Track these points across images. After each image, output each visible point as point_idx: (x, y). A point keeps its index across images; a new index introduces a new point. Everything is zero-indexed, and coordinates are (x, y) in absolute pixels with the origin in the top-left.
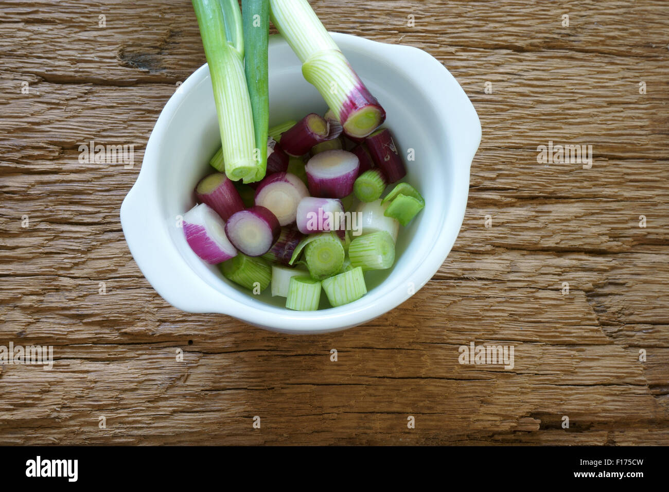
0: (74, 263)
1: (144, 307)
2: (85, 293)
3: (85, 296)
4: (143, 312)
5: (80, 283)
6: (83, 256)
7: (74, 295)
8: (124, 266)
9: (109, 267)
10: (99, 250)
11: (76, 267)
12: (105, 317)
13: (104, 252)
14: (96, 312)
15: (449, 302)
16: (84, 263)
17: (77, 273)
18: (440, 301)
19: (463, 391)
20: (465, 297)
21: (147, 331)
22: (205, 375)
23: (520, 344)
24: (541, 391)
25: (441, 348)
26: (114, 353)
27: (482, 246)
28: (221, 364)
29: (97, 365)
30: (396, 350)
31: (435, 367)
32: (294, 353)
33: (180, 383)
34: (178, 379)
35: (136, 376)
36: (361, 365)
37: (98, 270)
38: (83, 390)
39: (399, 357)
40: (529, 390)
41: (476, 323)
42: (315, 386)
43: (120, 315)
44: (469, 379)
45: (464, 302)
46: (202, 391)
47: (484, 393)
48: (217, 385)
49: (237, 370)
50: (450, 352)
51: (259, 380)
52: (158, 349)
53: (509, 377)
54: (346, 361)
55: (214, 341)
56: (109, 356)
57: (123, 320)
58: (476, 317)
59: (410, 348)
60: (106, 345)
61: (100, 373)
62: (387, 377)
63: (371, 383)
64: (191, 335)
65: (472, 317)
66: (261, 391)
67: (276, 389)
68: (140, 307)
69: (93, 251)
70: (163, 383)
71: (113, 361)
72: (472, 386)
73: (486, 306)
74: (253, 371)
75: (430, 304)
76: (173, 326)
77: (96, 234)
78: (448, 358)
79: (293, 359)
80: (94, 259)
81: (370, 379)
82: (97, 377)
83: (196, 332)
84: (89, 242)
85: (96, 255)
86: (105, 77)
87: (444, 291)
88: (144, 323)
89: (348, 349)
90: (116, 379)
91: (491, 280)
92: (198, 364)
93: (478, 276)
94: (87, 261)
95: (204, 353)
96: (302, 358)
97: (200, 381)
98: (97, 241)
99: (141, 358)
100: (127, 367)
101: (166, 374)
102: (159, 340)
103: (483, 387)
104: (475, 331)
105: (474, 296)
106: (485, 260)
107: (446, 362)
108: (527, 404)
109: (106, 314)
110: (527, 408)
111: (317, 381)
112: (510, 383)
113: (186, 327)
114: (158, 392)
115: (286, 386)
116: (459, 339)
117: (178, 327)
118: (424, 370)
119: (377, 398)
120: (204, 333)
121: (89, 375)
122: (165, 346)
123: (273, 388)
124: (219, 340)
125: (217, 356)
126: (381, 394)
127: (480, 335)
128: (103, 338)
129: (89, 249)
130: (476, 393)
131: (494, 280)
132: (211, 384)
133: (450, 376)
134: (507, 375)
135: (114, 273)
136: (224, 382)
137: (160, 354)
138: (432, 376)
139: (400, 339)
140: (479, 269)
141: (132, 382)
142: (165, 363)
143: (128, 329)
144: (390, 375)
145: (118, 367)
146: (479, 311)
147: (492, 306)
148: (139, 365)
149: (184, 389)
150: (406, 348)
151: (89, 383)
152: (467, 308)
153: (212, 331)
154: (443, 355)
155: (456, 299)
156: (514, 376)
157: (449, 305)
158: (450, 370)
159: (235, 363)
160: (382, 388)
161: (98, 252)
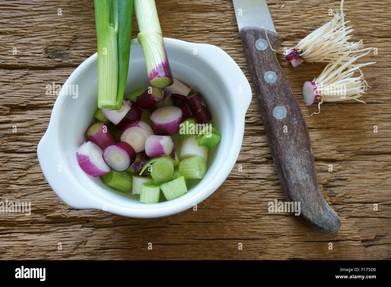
0: (19, 176)
1: (60, 201)
2: (26, 194)
3: (26, 195)
4: (59, 204)
5: (23, 188)
6: (24, 172)
7: (19, 195)
11: (20, 179)
12: (37, 208)
13: (37, 169)
15: (240, 193)
16: (25, 176)
17: (21, 182)
18: (235, 193)
19: (249, 247)
20: (250, 190)
21: (62, 216)
22: (96, 241)
23: (283, 217)
24: (296, 246)
25: (236, 221)
26: (43, 229)
27: (260, 159)
28: (105, 234)
29: (33, 236)
30: (209, 223)
31: (232, 232)
32: (149, 226)
33: (82, 246)
34: (81, 243)
35: (56, 242)
36: (188, 233)
37: (33, 180)
38: (25, 252)
39: (211, 227)
40: (289, 245)
41: (257, 205)
42: (161, 246)
43: (46, 206)
44: (253, 239)
45: (249, 193)
46: (95, 250)
47: (262, 248)
48: (104, 246)
49: (115, 237)
50: (241, 223)
51: (128, 243)
52: (69, 225)
53: (277, 237)
54: (179, 230)
55: (101, 220)
56: (40, 231)
57: (48, 209)
58: (257, 202)
59: (217, 221)
60: (38, 224)
61: (35, 241)
62: (204, 240)
63: (194, 243)
64: (88, 217)
65: (255, 202)
66: (129, 249)
67: (138, 248)
68: (58, 201)
69: (30, 169)
70: (72, 246)
71: (43, 233)
72: (255, 243)
73: (263, 195)
74: (125, 238)
75: (230, 195)
76: (77, 212)
77: (32, 158)
78: (240, 227)
79: (148, 230)
80: (31, 173)
81: (194, 241)
82: (33, 243)
83: (91, 216)
84: (28, 163)
85: (32, 171)
86: (36, 65)
87: (238, 187)
88: (60, 211)
89: (181, 223)
90: (44, 244)
91: (265, 179)
92: (92, 234)
93: (258, 177)
94: (26, 174)
95: (95, 227)
96: (153, 229)
97: (94, 244)
98: (32, 163)
99: (59, 231)
100: (51, 237)
101: (73, 240)
102: (69, 221)
103: (262, 244)
104: (256, 210)
105: (256, 189)
106: (262, 168)
107: (239, 229)
108: (288, 254)
109: (38, 206)
110: (288, 256)
111: (162, 243)
112: (277, 241)
113: (85, 212)
114: (69, 251)
115: (144, 246)
116: (247, 216)
117: (80, 212)
118: (226, 235)
119: (198, 251)
120: (95, 216)
121: (29, 242)
122: (73, 224)
123: (136, 247)
124: (104, 220)
125: (103, 229)
126: (201, 250)
127: (259, 212)
128: (36, 220)
129: (28, 167)
130: (257, 247)
131: (268, 179)
132: (100, 246)
133: (241, 238)
134: (275, 236)
135: (42, 181)
136: (107, 244)
137: (70, 229)
138: (230, 237)
139: (212, 216)
140: (258, 173)
141: (53, 246)
142: (72, 234)
143: (51, 215)
144: (206, 238)
145: (46, 237)
146: (258, 198)
147: (266, 195)
148: (58, 235)
149: (84, 249)
150: (215, 221)
151: (29, 247)
152: (251, 196)
153: (100, 215)
154: (237, 225)
155: (244, 191)
156: (280, 237)
157: (241, 195)
158: (241, 234)
159: (114, 233)
160: (201, 246)
161: (33, 169)
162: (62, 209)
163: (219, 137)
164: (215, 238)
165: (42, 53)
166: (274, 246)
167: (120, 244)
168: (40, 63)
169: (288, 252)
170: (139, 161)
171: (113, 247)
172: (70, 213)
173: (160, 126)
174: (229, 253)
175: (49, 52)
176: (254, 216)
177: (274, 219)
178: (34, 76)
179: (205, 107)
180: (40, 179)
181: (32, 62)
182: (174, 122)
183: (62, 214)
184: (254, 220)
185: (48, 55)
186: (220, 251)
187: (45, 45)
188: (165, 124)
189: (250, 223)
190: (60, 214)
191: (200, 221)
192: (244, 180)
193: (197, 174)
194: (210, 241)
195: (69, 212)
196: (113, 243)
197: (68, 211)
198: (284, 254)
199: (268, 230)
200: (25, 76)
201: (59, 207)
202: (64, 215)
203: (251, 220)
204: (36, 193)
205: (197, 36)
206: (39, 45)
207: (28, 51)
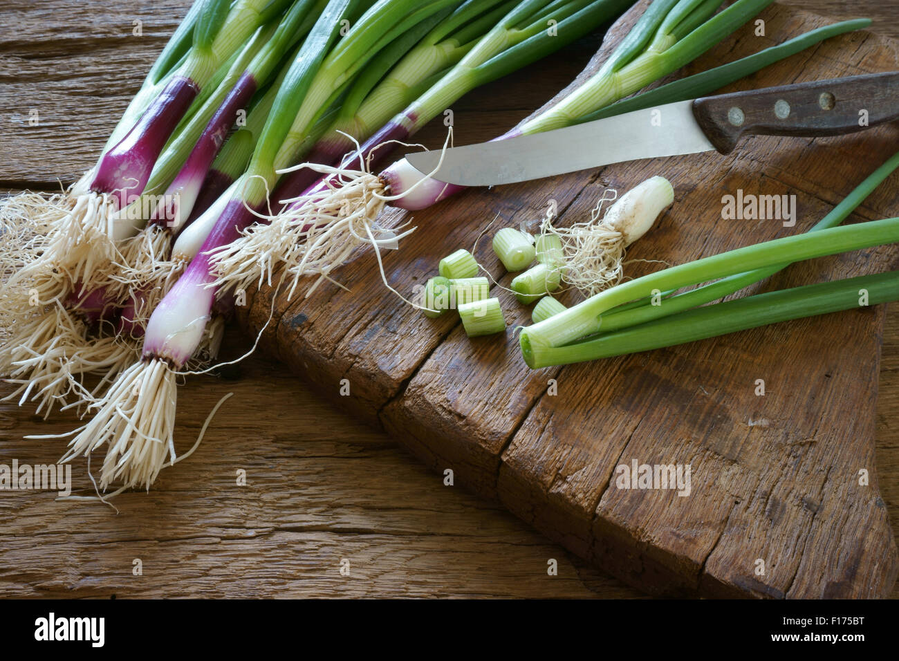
162: (68, 574)
172: (83, 581)
183: (67, 583)
190: (62, 581)
195: (79, 579)
197: (79, 577)
201: (65, 570)
202: (69, 583)
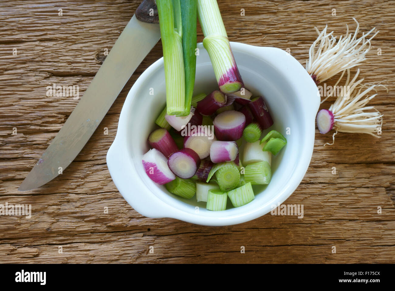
0: (77, 185)
1: (120, 210)
2: (85, 203)
3: (85, 204)
4: (120, 213)
5: (82, 197)
6: (82, 180)
7: (78, 204)
8: (107, 185)
9: (98, 186)
10: (91, 176)
11: (78, 187)
12: (97, 217)
13: (95, 177)
14: (92, 214)
15: (303, 198)
16: (83, 184)
17: (79, 191)
18: (297, 198)
19: (314, 252)
20: (312, 195)
21: (123, 224)
22: (159, 249)
23: (347, 222)
24: (362, 250)
25: (299, 226)
26: (104, 238)
27: (321, 163)
28: (168, 242)
29: (95, 246)
30: (273, 229)
31: (296, 238)
32: (211, 234)
33: (144, 255)
34: (143, 252)
35: (118, 251)
36: (251, 239)
37: (92, 188)
38: (87, 262)
39: (274, 233)
40: (355, 250)
41: (320, 210)
42: (225, 253)
43: (106, 215)
44: (318, 245)
45: (312, 198)
46: (158, 259)
47: (327, 253)
48: (166, 255)
49: (178, 245)
50: (305, 228)
51: (191, 251)
52: (130, 234)
53: (342, 242)
54: (243, 237)
55: (163, 228)
56: (101, 240)
57: (108, 218)
58: (319, 207)
59: (280, 227)
60: (99, 234)
61: (96, 251)
62: (268, 246)
63: (258, 249)
64: (149, 225)
65: (317, 207)
66: (193, 258)
67: (201, 256)
68: (118, 210)
69: (88, 177)
70: (134, 255)
71: (103, 243)
72: (320, 249)
73: (325, 199)
74: (187, 246)
75: (291, 200)
76: (138, 221)
77: (89, 167)
78: (304, 233)
79: (211, 237)
80: (89, 182)
81: (258, 247)
82: (95, 253)
83: (152, 224)
84: (85, 172)
85: (90, 180)
86: (88, 71)
87: (299, 192)
88: (121, 220)
89: (244, 230)
90: (106, 254)
91: (327, 183)
92: (154, 243)
93: (319, 181)
94: (84, 183)
95: (157, 236)
96: (216, 236)
97: (156, 253)
98: (90, 171)
99: (120, 240)
100: (112, 246)
101: (135, 249)
102: (130, 229)
103: (327, 250)
104: (320, 215)
105: (318, 194)
106: (323, 172)
107: (303, 235)
108: (354, 259)
109: (98, 215)
110: (354, 261)
111: (225, 250)
112: (343, 246)
113: (146, 221)
114: (131, 261)
115: (207, 254)
116: (310, 221)
117: (141, 221)
118: (290, 240)
119: (262, 258)
120: (157, 224)
121: (90, 252)
122: (134, 232)
123: (200, 255)
124: (166, 228)
125: (165, 238)
126: (265, 256)
127: (323, 217)
128: (97, 229)
129: (86, 176)
130: (322, 253)
131: (329, 183)
132: (163, 255)
133: (306, 243)
134: (340, 241)
135: (101, 190)
136: (170, 253)
137: (131, 238)
138: (295, 244)
139: (274, 222)
140: (319, 177)
141: (116, 255)
142: (134, 243)
143: (112, 224)
144: (270, 245)
145: (107, 247)
146: (321, 203)
147: (328, 199)
148: (119, 245)
149: (147, 258)
150: (278, 227)
151: (91, 257)
152: (314, 201)
153: (162, 223)
154: (301, 231)
155: (306, 196)
156: (345, 242)
157: (303, 200)
158: (306, 239)
159: (176, 241)
160: (265, 252)
161: (91, 178)
163: (284, 142)
164: (279, 245)
165: (93, 59)
166: (339, 251)
167: (183, 252)
168: (92, 69)
169: (354, 258)
170: (202, 167)
171: (176, 255)
173: (224, 132)
174: (294, 259)
175: (101, 58)
176: (317, 221)
177: (339, 224)
178: (87, 83)
179: (267, 111)
180: (98, 187)
181: (84, 69)
182: (239, 127)
184: (318, 225)
185: (101, 61)
186: (285, 257)
187: (96, 51)
188: (230, 130)
189: (314, 228)
191: (263, 227)
192: (306, 184)
193: (263, 180)
194: (274, 247)
196: (175, 251)
198: (350, 260)
199: (332, 235)
200: (78, 83)
203: (314, 225)
204: (95, 202)
205: (250, 39)
206: (90, 51)
207: (80, 57)
